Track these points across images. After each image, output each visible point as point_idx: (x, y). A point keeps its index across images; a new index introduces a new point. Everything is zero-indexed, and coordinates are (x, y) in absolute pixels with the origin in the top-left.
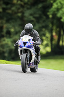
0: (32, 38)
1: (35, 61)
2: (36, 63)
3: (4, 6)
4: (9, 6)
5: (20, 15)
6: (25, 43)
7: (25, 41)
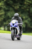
0: (18, 21)
1: (19, 34)
2: (20, 35)
3: (20, 5)
4: (22, 5)
5: (28, 10)
6: (13, 24)
7: (14, 23)
